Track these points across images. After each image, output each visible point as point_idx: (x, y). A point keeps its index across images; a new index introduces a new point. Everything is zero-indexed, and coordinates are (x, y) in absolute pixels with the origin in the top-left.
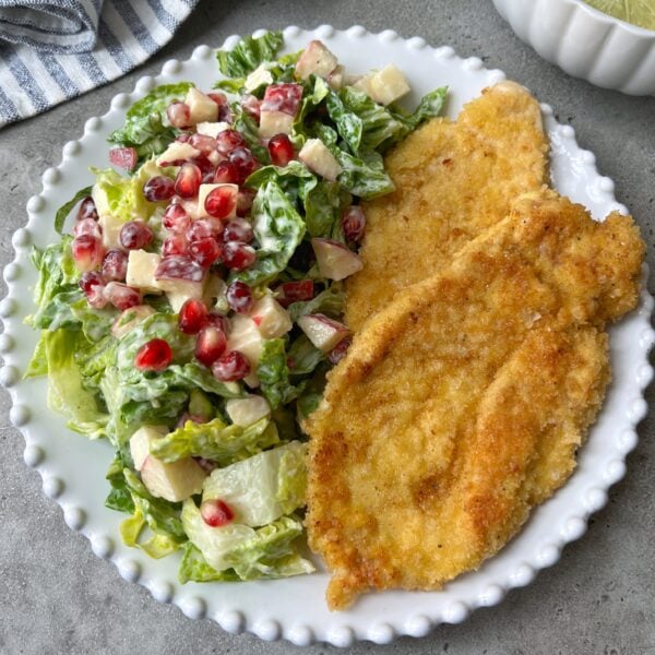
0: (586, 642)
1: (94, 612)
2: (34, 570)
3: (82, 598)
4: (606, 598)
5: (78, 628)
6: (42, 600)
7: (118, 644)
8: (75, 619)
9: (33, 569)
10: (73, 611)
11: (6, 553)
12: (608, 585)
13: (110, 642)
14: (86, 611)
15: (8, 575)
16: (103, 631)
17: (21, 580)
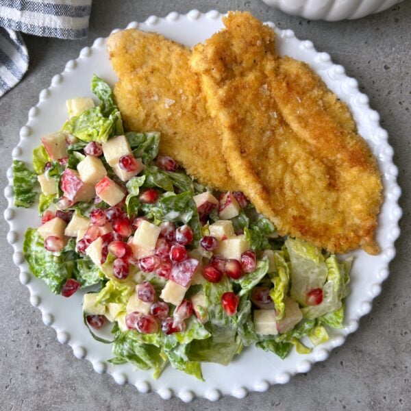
0: (390, 332)
1: (117, 392)
2: (77, 380)
3: (109, 387)
4: (395, 305)
5: (112, 403)
6: (87, 394)
7: (136, 405)
8: (109, 399)
9: (75, 379)
10: (106, 395)
11: (58, 374)
12: (395, 297)
13: (132, 405)
14: (113, 393)
15: (63, 386)
16: (126, 401)
17: (71, 387)
